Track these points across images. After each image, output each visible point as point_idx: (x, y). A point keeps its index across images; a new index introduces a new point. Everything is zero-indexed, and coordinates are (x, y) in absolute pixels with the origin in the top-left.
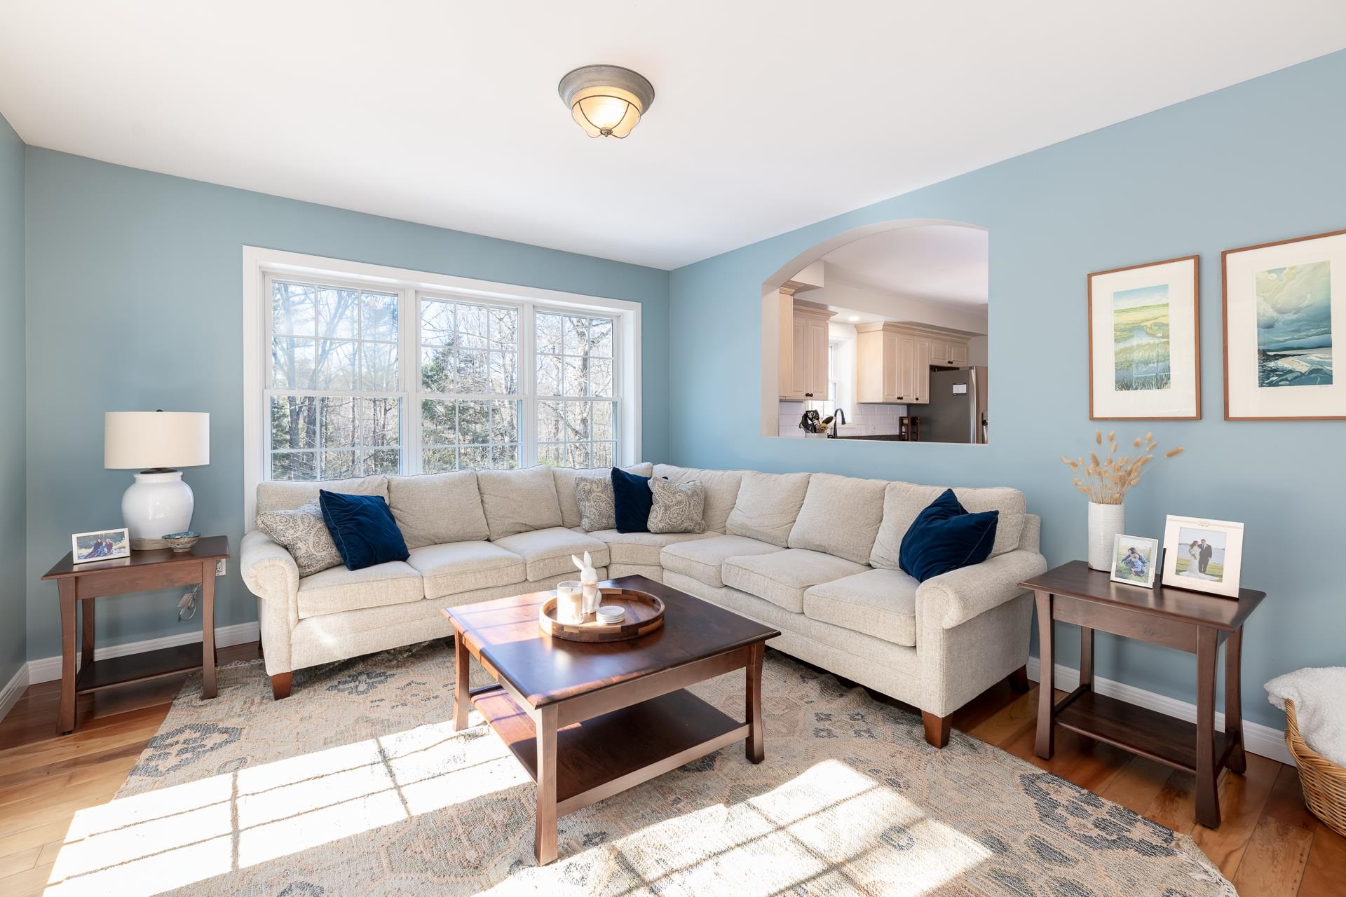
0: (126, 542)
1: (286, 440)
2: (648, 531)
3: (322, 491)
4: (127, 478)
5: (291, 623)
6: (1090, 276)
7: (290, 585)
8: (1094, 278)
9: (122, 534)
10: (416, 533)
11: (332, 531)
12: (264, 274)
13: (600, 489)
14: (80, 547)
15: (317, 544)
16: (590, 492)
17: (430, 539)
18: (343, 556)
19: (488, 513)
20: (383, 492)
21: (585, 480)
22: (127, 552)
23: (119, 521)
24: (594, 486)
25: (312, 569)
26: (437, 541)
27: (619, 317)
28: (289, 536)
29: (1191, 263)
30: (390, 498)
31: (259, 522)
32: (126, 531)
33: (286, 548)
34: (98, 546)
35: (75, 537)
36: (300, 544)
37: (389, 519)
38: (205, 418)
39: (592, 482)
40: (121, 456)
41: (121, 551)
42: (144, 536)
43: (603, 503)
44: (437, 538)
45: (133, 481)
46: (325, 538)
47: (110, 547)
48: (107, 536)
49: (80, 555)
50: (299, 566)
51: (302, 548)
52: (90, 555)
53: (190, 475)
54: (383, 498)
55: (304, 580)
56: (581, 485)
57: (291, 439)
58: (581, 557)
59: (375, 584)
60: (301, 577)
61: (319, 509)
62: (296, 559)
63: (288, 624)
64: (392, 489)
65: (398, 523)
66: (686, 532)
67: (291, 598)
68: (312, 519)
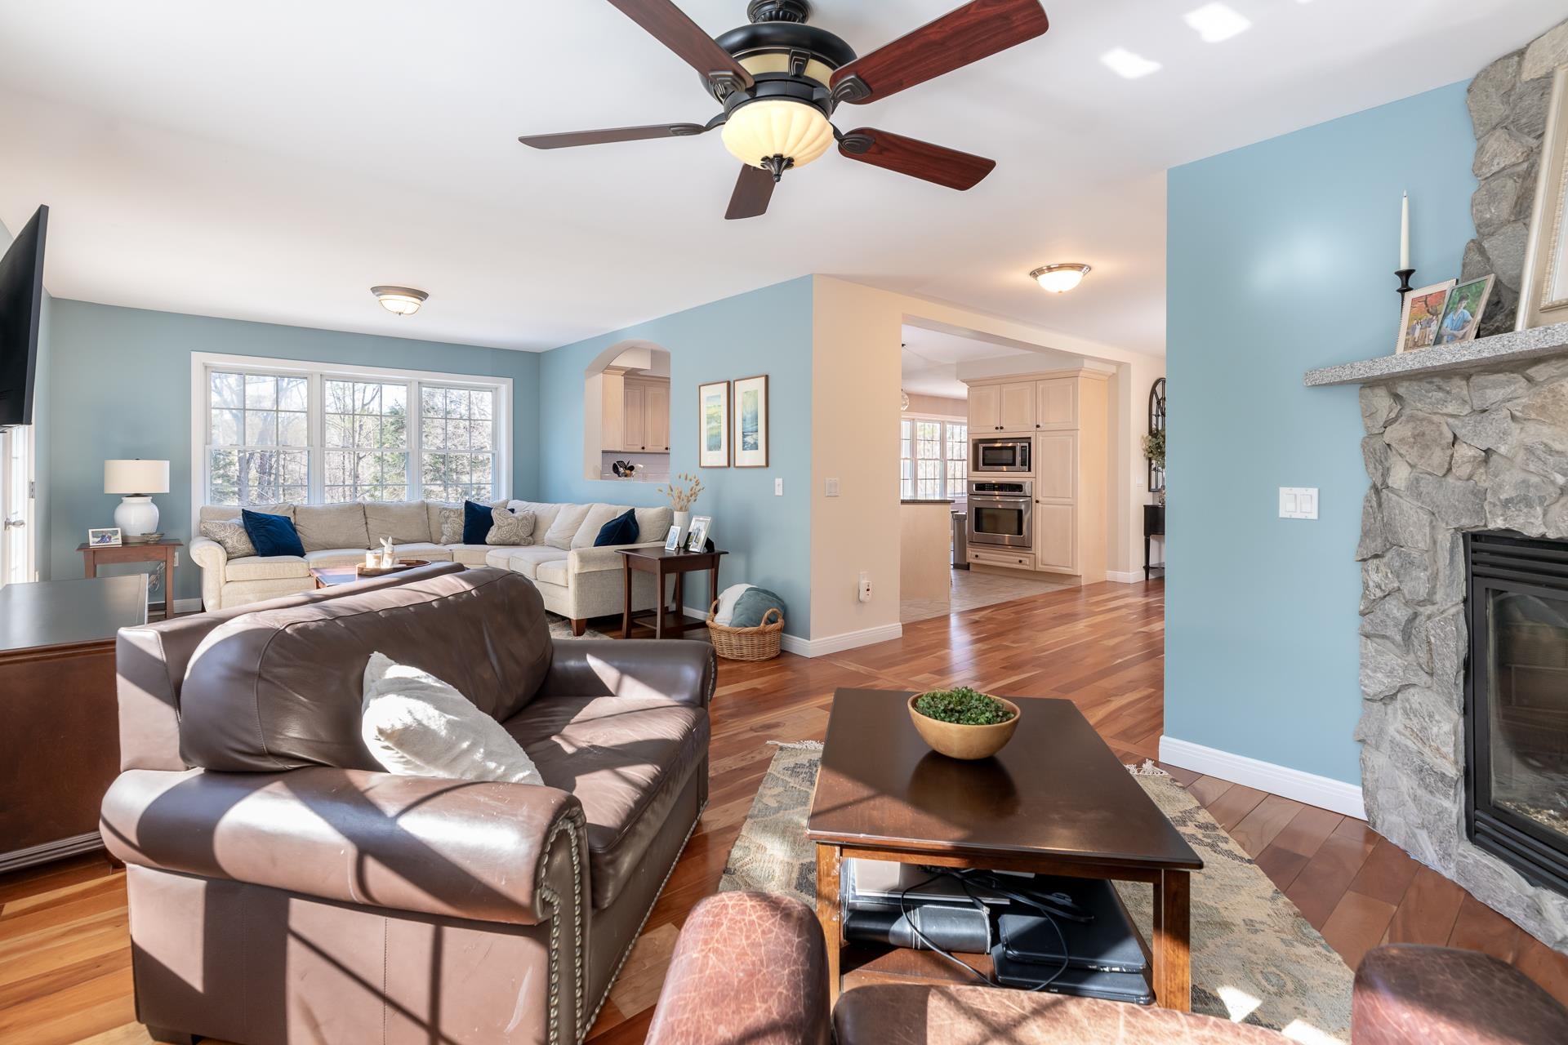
0: (119, 536)
1: (234, 493)
2: (486, 544)
3: (243, 510)
4: (118, 499)
5: (222, 585)
6: (700, 387)
7: (221, 561)
8: (702, 388)
9: (117, 531)
10: (312, 541)
11: (250, 535)
12: (206, 367)
13: (456, 515)
14: (93, 537)
15: (239, 540)
16: (448, 517)
17: (320, 545)
18: (257, 549)
19: (369, 531)
20: (290, 514)
21: (446, 509)
22: (120, 542)
23: (114, 525)
24: (452, 514)
25: (236, 555)
26: (328, 547)
27: (496, 388)
28: (221, 535)
29: (726, 384)
30: (295, 518)
31: (202, 527)
32: (119, 529)
33: (219, 542)
34: (103, 537)
35: (90, 531)
36: (227, 540)
37: (291, 530)
38: (167, 464)
39: (451, 510)
40: (115, 486)
41: (117, 541)
42: (129, 534)
43: (457, 524)
44: (329, 545)
45: (122, 502)
46: (245, 538)
47: (110, 538)
48: (108, 532)
49: (93, 542)
50: (228, 553)
51: (230, 543)
52: (99, 542)
53: (156, 498)
54: (289, 518)
55: (231, 562)
56: (443, 513)
57: (239, 489)
58: (386, 540)
59: (276, 565)
60: (228, 560)
61: (242, 521)
62: (225, 549)
63: (219, 584)
64: (297, 512)
65: (299, 534)
66: (514, 544)
67: (222, 568)
68: (237, 527)
